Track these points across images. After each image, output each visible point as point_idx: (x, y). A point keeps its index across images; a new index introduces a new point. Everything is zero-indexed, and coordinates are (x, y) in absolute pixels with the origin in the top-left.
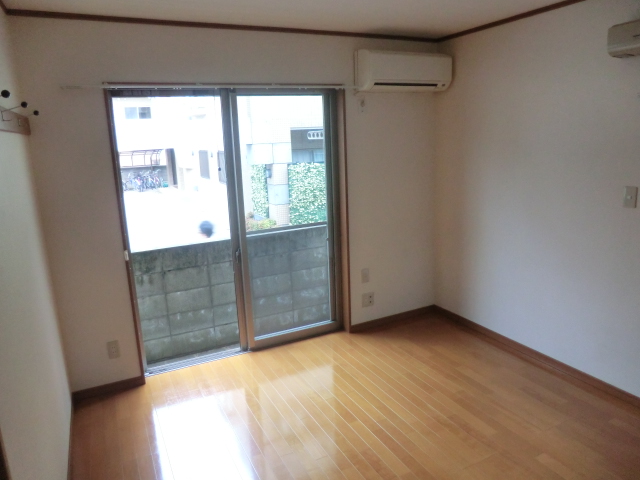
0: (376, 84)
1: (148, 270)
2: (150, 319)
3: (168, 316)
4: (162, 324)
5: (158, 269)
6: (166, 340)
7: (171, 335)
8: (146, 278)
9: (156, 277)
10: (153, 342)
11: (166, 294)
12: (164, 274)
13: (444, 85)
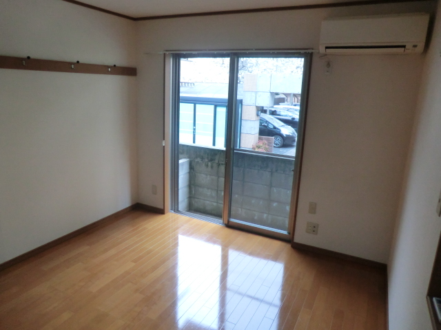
0: (327, 48)
1: (211, 160)
2: (208, 189)
3: (217, 191)
4: (214, 194)
5: (217, 161)
6: (215, 204)
7: (217, 203)
8: (210, 164)
9: (215, 165)
10: (208, 202)
11: (219, 177)
12: (219, 165)
13: (415, 46)
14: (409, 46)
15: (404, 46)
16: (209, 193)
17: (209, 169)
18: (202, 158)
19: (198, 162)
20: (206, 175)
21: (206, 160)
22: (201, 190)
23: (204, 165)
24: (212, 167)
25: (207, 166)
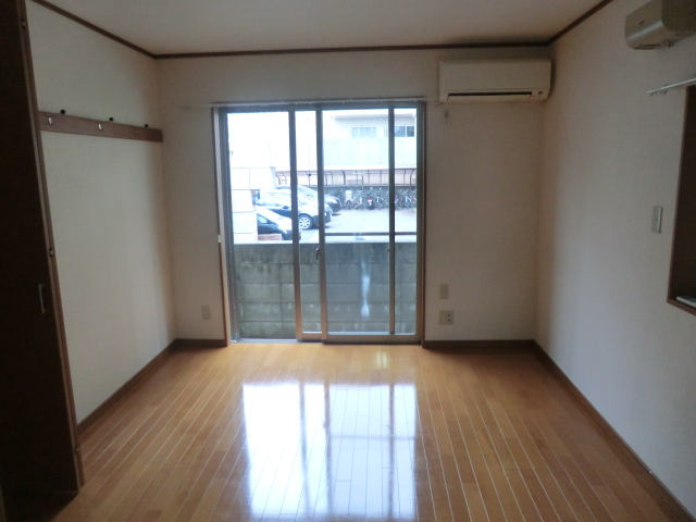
0: (450, 95)
1: (268, 261)
2: (266, 304)
3: (281, 304)
4: (276, 309)
5: (276, 261)
6: (279, 325)
7: (282, 321)
8: (265, 267)
9: (274, 267)
10: (267, 324)
11: (281, 283)
12: (280, 266)
13: (540, 93)
14: (535, 93)
15: (530, 93)
16: (267, 309)
17: (265, 274)
18: (252, 260)
19: (246, 267)
20: (262, 283)
21: (259, 262)
22: (253, 307)
23: (256, 269)
24: (269, 271)
25: (261, 270)
